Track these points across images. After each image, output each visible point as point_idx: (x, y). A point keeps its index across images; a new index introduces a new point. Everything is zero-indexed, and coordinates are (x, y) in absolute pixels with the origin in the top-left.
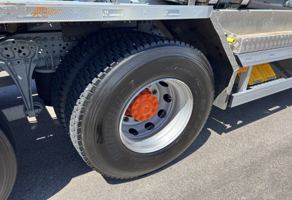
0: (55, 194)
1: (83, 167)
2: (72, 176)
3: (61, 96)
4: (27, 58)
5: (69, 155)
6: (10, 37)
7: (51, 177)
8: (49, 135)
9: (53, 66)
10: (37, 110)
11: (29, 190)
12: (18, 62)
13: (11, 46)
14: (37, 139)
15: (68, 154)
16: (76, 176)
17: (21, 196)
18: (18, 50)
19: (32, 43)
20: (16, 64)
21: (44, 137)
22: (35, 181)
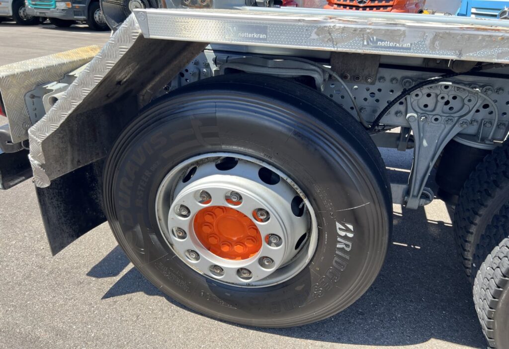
0: (396, 345)
1: (457, 331)
2: (433, 334)
3: (490, 195)
4: (452, 115)
5: (438, 296)
6: (448, 79)
7: (398, 314)
8: (414, 246)
9: (490, 138)
10: (424, 200)
11: (362, 314)
12: (436, 120)
13: (438, 93)
14: (394, 243)
15: (437, 293)
16: (440, 339)
17: (349, 316)
18: (445, 100)
19: (477, 93)
20: (432, 122)
21: (406, 245)
22: (374, 306)
